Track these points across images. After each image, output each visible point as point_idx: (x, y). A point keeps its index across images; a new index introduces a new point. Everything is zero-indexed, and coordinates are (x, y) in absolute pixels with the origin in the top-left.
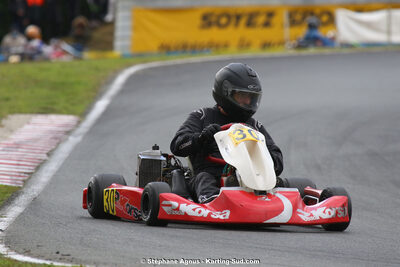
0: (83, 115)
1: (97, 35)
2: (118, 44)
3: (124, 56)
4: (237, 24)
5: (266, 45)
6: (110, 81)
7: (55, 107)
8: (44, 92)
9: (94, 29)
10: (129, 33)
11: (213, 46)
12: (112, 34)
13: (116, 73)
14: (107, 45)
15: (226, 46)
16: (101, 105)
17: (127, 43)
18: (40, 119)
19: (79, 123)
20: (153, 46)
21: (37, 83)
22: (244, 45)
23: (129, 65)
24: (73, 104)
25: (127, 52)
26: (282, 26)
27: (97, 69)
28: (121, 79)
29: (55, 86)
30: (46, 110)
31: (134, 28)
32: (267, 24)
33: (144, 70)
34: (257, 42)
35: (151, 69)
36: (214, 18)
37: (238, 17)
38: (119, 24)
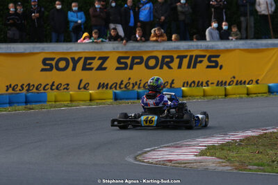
4: (74, 69)
32: (100, 68)
36: (54, 63)
37: (75, 62)
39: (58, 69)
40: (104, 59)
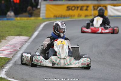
0: (31, 36)
2: (41, 15)
3: (43, 19)
4: (77, 10)
5: (86, 16)
6: (39, 26)
7: (22, 34)
8: (19, 29)
9: (34, 10)
10: (44, 12)
11: (70, 16)
12: (39, 12)
13: (41, 24)
14: (38, 15)
15: (74, 16)
16: (36, 34)
17: (44, 15)
18: (17, 37)
19: (29, 39)
20: (52, 16)
21: (17, 26)
22: (79, 16)
23: (44, 22)
24: (27, 33)
25: (44, 17)
26: (91, 10)
27: (35, 23)
28: (42, 26)
30: (19, 35)
31: (46, 10)
32: (86, 10)
33: (49, 23)
34: (83, 15)
35: (51, 23)
36: (70, 8)
37: (78, 7)
38: (42, 9)
39: (72, 10)
40: (87, 7)
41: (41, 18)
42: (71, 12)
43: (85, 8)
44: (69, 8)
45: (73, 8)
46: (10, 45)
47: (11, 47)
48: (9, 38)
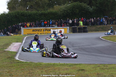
0: (22, 43)
1: (19, 32)
5: (41, 34)
8: (16, 40)
10: (23, 32)
11: (34, 34)
16: (24, 41)
18: (17, 43)
20: (26, 34)
21: (15, 38)
28: (25, 38)
29: (17, 39)
30: (17, 42)
31: (24, 32)
32: (41, 31)
37: (37, 30)
38: (22, 31)
40: (41, 30)
41: (22, 35)
42: (34, 32)
43: (40, 30)
44: (33, 31)
45: (35, 31)
46: (15, 46)
47: (16, 47)
48: (13, 43)
